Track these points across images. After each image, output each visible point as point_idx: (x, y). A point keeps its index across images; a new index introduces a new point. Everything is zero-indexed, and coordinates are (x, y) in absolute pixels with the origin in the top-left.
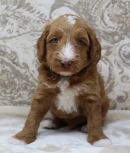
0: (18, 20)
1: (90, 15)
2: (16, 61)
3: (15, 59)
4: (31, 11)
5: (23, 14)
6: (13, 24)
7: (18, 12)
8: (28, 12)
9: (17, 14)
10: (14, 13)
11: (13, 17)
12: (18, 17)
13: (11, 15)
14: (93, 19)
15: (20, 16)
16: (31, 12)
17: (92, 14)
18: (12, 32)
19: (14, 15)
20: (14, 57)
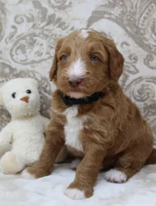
0: (48, 39)
1: (137, 27)
2: (48, 88)
3: (47, 86)
4: (63, 27)
5: (53, 32)
6: (41, 45)
7: (47, 30)
8: (60, 29)
9: (46, 33)
10: (43, 32)
11: (41, 36)
12: (47, 36)
13: (40, 34)
14: (142, 32)
15: (50, 34)
16: (63, 29)
17: (140, 26)
18: (42, 54)
19: (43, 33)
20: (46, 83)
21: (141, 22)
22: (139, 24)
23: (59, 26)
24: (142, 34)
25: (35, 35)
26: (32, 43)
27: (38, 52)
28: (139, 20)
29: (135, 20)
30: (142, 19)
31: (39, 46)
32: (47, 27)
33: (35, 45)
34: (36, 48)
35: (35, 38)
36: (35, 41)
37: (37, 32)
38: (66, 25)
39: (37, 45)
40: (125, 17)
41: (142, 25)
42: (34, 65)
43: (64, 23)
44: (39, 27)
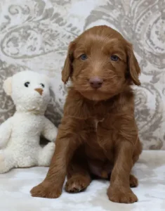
21: (137, 27)
22: (135, 29)
23: (56, 22)
24: (138, 40)
25: (30, 28)
26: (26, 37)
27: (31, 46)
28: (136, 25)
29: (132, 25)
30: (139, 24)
31: (33, 40)
32: (43, 21)
33: (29, 39)
34: (30, 42)
35: (29, 31)
36: (29, 35)
37: (32, 25)
38: (64, 21)
39: (31, 39)
40: (122, 21)
41: (139, 30)
42: (26, 59)
43: (62, 19)
44: (34, 20)
